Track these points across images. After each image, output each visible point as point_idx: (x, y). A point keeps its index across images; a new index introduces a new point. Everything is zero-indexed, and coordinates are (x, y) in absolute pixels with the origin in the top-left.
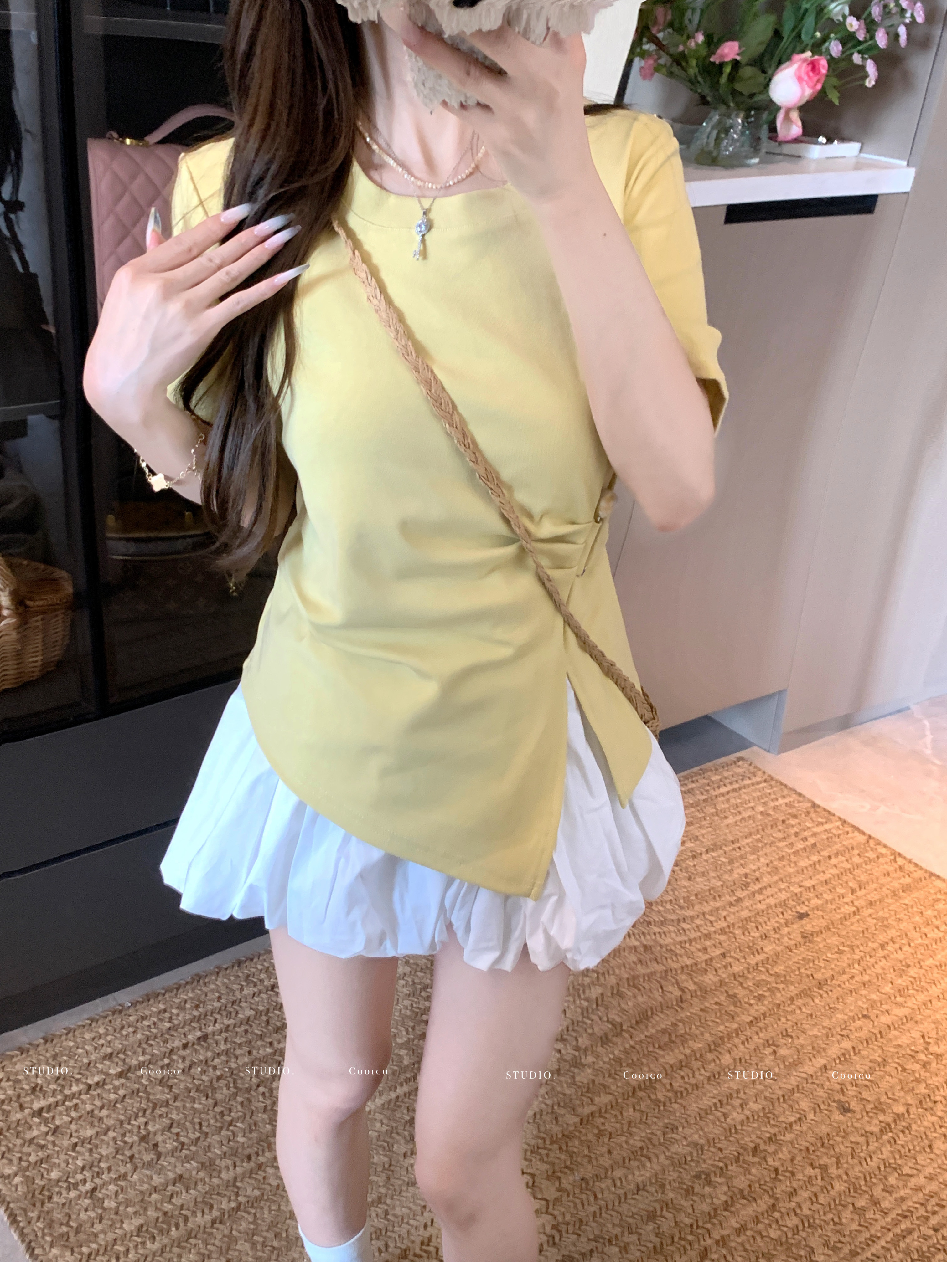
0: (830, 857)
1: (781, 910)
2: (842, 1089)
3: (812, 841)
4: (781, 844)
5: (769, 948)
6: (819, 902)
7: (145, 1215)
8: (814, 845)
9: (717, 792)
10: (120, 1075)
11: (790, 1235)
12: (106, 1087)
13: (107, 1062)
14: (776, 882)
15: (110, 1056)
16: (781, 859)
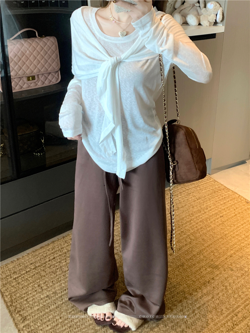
0: (229, 201)
1: (216, 215)
2: (231, 264)
3: (224, 196)
4: (216, 198)
5: (213, 226)
6: (226, 213)
7: (39, 306)
8: (225, 198)
9: (200, 184)
10: (34, 269)
11: (216, 306)
12: (31, 272)
13: (31, 265)
14: (215, 208)
15: (32, 264)
16: (216, 202)
